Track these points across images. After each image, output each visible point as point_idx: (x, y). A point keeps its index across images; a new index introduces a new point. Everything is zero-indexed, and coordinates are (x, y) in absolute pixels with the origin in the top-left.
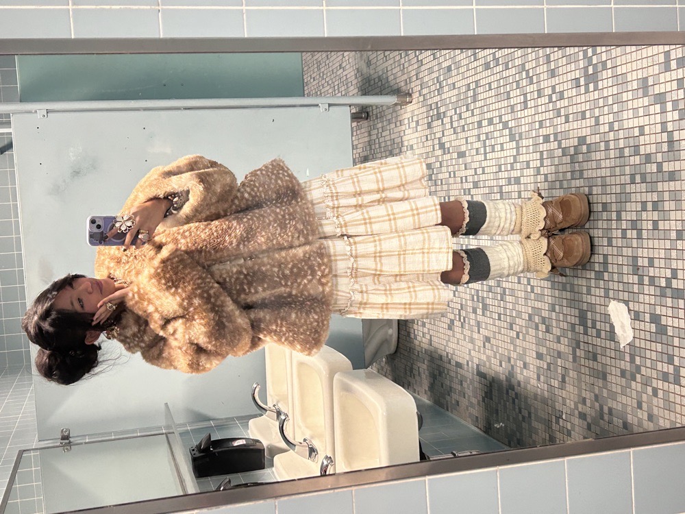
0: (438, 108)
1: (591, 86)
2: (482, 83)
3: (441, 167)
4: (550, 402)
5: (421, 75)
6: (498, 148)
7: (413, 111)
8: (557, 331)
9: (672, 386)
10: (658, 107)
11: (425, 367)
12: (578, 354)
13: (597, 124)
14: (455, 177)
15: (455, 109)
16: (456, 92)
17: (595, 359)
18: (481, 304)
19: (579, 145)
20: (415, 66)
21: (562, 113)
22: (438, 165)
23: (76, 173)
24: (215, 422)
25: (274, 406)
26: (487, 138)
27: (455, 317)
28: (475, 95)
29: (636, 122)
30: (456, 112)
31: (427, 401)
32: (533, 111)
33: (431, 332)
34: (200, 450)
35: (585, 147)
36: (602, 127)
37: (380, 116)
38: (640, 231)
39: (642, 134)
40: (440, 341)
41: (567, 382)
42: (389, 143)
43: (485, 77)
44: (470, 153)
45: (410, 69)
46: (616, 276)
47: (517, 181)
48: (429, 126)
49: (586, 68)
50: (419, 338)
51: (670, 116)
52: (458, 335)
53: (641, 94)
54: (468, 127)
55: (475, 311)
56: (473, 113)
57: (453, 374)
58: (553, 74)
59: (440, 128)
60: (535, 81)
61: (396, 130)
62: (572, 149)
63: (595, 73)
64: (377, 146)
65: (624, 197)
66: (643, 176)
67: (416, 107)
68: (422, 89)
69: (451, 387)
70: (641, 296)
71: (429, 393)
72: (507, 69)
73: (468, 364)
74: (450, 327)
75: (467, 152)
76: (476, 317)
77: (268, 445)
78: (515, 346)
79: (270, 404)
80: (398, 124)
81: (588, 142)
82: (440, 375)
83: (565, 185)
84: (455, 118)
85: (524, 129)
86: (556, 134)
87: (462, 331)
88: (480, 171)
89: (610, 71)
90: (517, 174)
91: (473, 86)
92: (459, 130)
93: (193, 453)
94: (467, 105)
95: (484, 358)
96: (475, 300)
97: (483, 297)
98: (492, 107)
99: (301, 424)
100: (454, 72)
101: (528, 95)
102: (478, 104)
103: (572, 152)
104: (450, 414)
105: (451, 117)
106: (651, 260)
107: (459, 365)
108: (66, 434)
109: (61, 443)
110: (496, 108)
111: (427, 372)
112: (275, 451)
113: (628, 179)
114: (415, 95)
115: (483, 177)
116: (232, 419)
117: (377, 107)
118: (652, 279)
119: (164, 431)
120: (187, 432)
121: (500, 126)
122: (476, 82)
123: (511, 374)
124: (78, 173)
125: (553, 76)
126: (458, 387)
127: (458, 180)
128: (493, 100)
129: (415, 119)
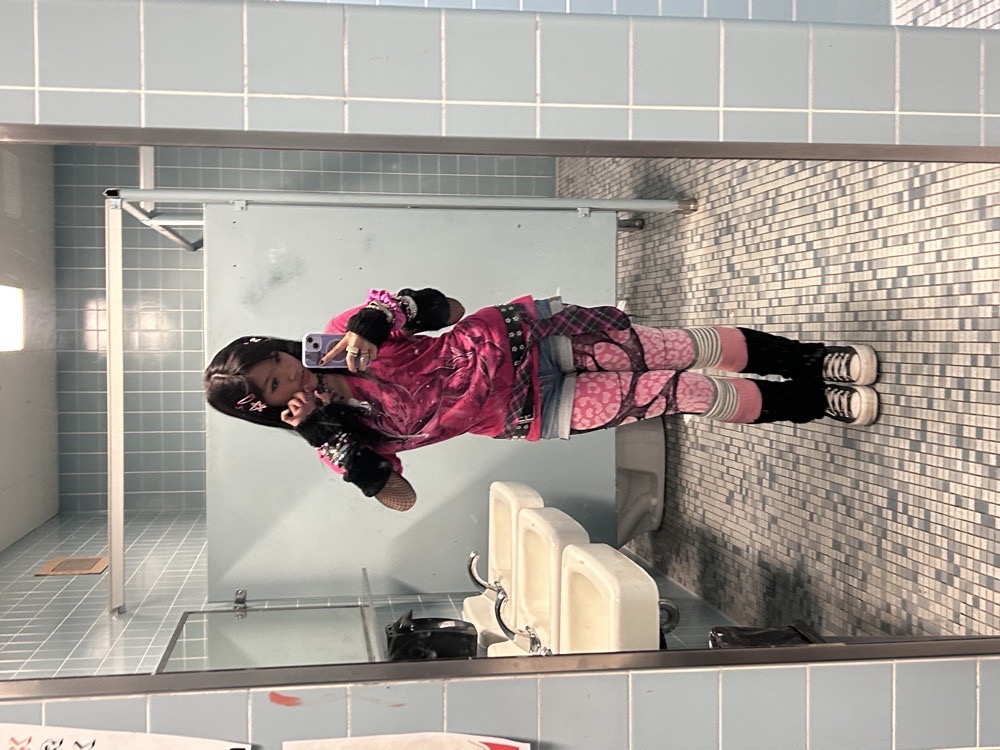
0: (728, 219)
2: (784, 190)
3: (728, 294)
4: (846, 607)
5: (710, 177)
7: (697, 221)
8: (859, 515)
11: (695, 550)
12: (884, 546)
13: (922, 251)
14: (744, 308)
15: (749, 222)
17: (904, 554)
18: (768, 474)
19: (899, 277)
21: (880, 236)
22: (724, 291)
23: (277, 279)
24: (424, 597)
25: (496, 583)
26: (786, 262)
27: (735, 488)
28: (775, 206)
30: (750, 225)
31: (695, 595)
33: (705, 506)
34: (399, 631)
35: (905, 280)
37: (658, 225)
38: (967, 392)
39: (976, 268)
40: (716, 518)
41: (869, 581)
42: (666, 260)
44: (764, 278)
46: (935, 447)
47: (821, 318)
48: (717, 242)
50: (689, 512)
52: (737, 512)
53: (976, 218)
54: (764, 246)
55: (760, 482)
56: (770, 228)
57: (729, 562)
58: (870, 184)
59: (730, 245)
60: (848, 192)
61: (677, 244)
62: (889, 282)
63: (923, 187)
64: (652, 262)
65: (950, 348)
66: (975, 320)
67: (701, 216)
68: (710, 194)
69: (725, 579)
70: (965, 476)
71: (697, 584)
73: (748, 551)
74: (729, 501)
75: (761, 277)
76: (761, 490)
77: (484, 631)
78: (807, 530)
79: (491, 581)
80: (679, 236)
81: (910, 274)
82: (713, 562)
83: (879, 327)
84: (749, 233)
86: (870, 262)
87: (743, 506)
88: (775, 303)
89: (940, 184)
90: (819, 309)
91: (772, 194)
92: (753, 248)
93: (390, 632)
95: (768, 543)
96: (762, 467)
97: (772, 465)
99: (525, 608)
101: (839, 210)
103: (889, 286)
104: (722, 614)
105: (744, 231)
106: (980, 430)
107: (737, 550)
108: (241, 597)
109: (235, 607)
110: (799, 224)
111: (697, 557)
112: (490, 639)
113: (955, 324)
114: (702, 202)
115: (779, 311)
116: (444, 595)
117: (655, 214)
118: (979, 454)
119: (360, 603)
120: (386, 608)
121: (803, 247)
122: (777, 189)
123: (800, 567)
124: (279, 279)
125: (871, 187)
126: (734, 579)
127: (749, 312)
128: (796, 213)
129: (700, 231)
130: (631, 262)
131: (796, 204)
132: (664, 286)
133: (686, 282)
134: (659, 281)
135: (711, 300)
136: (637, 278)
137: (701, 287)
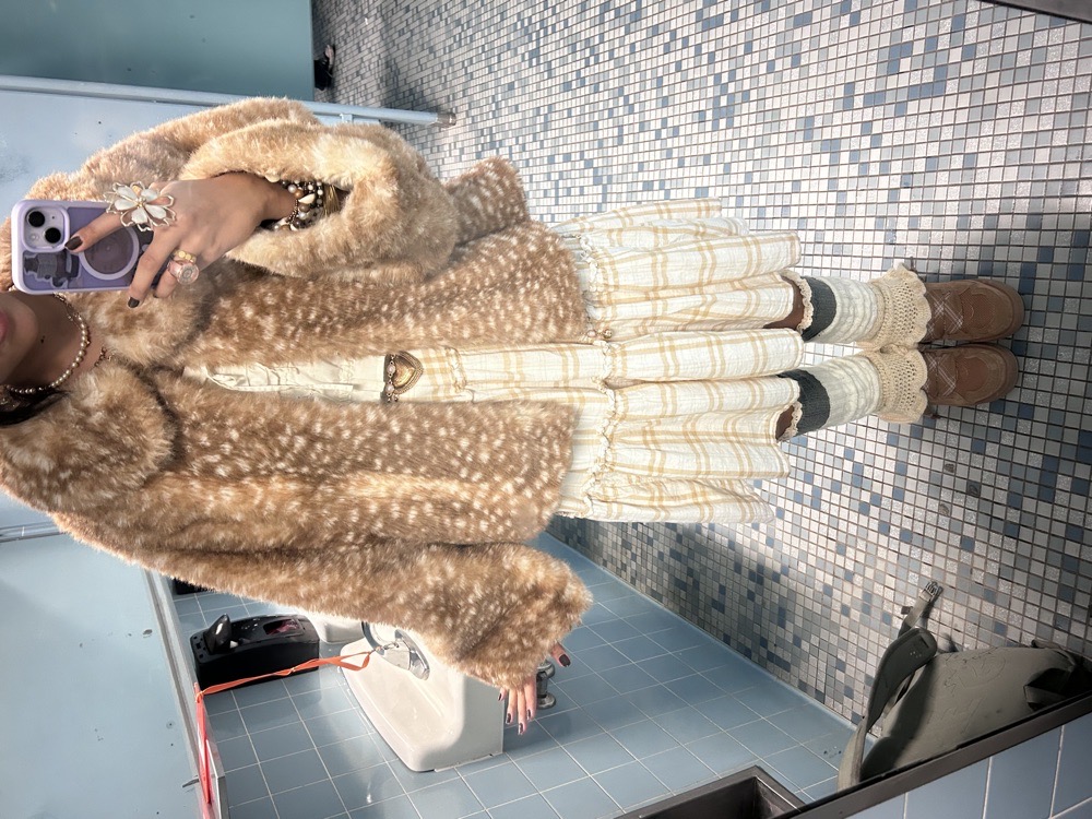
0: (491, 134)
1: (723, 123)
2: (558, 107)
5: (470, 92)
7: (455, 135)
9: (807, 511)
10: (826, 158)
13: (727, 172)
15: (517, 138)
16: (519, 116)
20: (463, 80)
21: (675, 154)
26: (561, 178)
28: (546, 123)
29: (788, 175)
30: (517, 141)
36: (733, 177)
39: (796, 191)
43: (563, 101)
45: (455, 82)
49: (717, 99)
51: (843, 171)
53: (800, 138)
54: (534, 162)
56: (542, 144)
60: (637, 110)
63: (731, 104)
67: (461, 130)
68: (470, 109)
72: (596, 91)
81: (711, 195)
84: (516, 149)
85: (616, 170)
86: (662, 182)
89: (754, 104)
94: (535, 134)
100: (517, 92)
101: (626, 127)
102: (550, 134)
105: (510, 147)
110: (576, 141)
114: (461, 116)
121: (582, 164)
122: (550, 106)
125: (665, 105)
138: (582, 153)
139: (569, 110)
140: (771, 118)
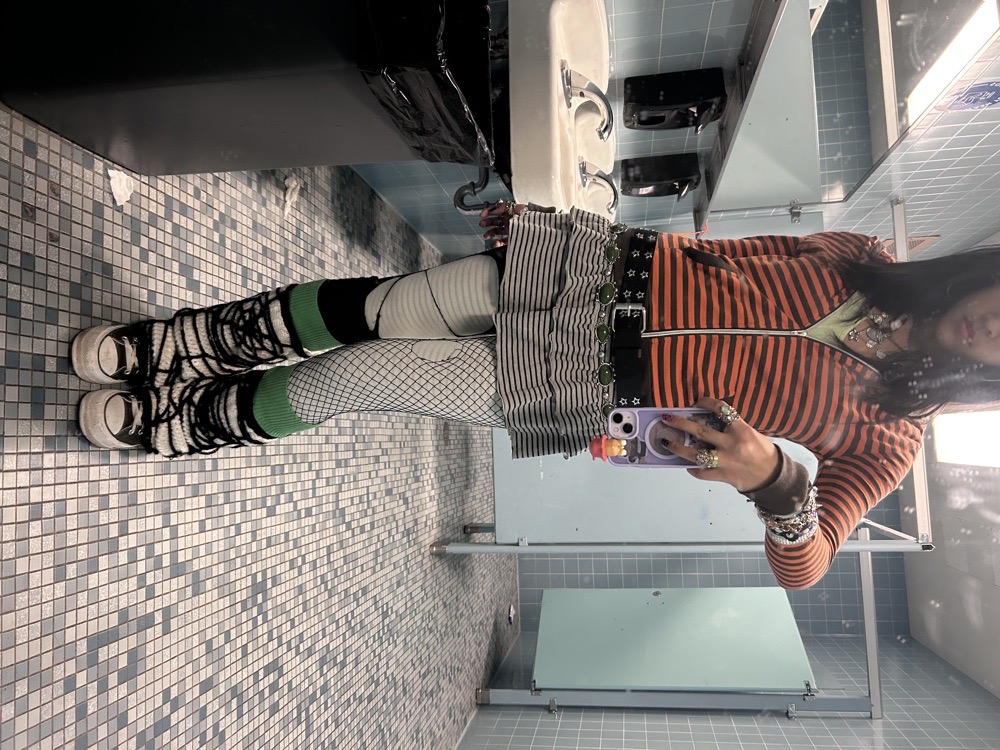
0: (409, 541)
1: (259, 579)
3: (407, 479)
4: (312, 209)
5: (422, 575)
6: (356, 501)
7: (429, 536)
10: (181, 559)
12: (283, 258)
14: (395, 469)
15: (394, 541)
16: (393, 560)
19: (274, 506)
20: (427, 584)
21: (291, 543)
22: (410, 481)
26: (366, 511)
28: (376, 558)
29: (208, 537)
30: (393, 539)
32: (322, 544)
35: (269, 504)
36: (249, 529)
37: (455, 531)
41: (294, 228)
42: (449, 503)
43: (362, 578)
44: (382, 494)
45: (431, 581)
47: (339, 463)
48: (416, 521)
49: (265, 600)
51: (166, 547)
54: (382, 522)
56: (378, 538)
57: (401, 261)
58: (301, 590)
59: (407, 520)
60: (319, 579)
61: (442, 516)
62: (282, 501)
64: (458, 500)
67: (427, 542)
68: (422, 561)
69: (403, 248)
72: (346, 590)
75: (384, 495)
80: (441, 523)
81: (264, 510)
84: (394, 532)
85: (330, 523)
86: (299, 518)
88: (373, 474)
89: (238, 600)
90: (340, 472)
91: (378, 567)
94: (383, 547)
98: (360, 546)
100: (394, 580)
101: (326, 562)
102: (373, 548)
103: (282, 496)
104: (405, 219)
105: (397, 533)
108: (795, 218)
109: (800, 209)
110: (357, 545)
114: (427, 553)
115: (371, 468)
121: (354, 524)
122: (374, 572)
123: (349, 249)
125: (300, 587)
126: (397, 246)
127: (392, 465)
128: (359, 554)
129: (428, 529)
130: (471, 499)
131: (360, 562)
132: (449, 482)
133: (436, 486)
134: (453, 486)
135: (419, 474)
136: (466, 487)
137: (425, 484)
138: (353, 536)
139: (362, 572)
140: (225, 588)
